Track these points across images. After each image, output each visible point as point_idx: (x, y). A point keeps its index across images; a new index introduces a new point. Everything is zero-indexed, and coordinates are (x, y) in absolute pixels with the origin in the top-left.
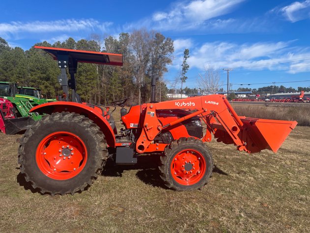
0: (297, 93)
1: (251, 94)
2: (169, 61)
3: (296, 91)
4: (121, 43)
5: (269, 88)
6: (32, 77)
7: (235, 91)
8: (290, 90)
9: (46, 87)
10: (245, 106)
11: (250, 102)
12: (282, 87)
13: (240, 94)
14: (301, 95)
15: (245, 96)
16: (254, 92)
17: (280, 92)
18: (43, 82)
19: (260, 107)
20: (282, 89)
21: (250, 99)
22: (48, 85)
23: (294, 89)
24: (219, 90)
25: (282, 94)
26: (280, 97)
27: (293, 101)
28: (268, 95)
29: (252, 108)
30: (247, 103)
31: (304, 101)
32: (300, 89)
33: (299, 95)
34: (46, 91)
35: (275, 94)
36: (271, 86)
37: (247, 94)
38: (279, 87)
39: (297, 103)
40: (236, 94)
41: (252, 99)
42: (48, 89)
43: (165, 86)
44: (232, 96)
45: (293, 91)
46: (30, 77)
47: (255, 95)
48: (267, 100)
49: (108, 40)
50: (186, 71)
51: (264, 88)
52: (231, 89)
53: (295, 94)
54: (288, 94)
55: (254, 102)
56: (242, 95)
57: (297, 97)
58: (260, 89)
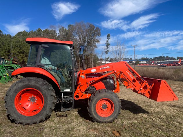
0: (177, 60)
1: (149, 61)
2: (98, 41)
3: (176, 59)
4: (69, 31)
5: (159, 57)
6: (13, 52)
7: (139, 59)
8: (172, 59)
9: (22, 58)
10: (145, 68)
11: (148, 66)
12: (167, 57)
13: (142, 61)
14: (179, 61)
15: (145, 62)
16: (151, 60)
17: (166, 60)
18: (20, 54)
19: (155, 69)
20: (167, 58)
21: (148, 64)
22: (23, 56)
23: (175, 58)
24: (130, 59)
25: (168, 61)
26: (167, 63)
27: (175, 65)
28: (159, 61)
29: (149, 70)
30: (147, 66)
31: (181, 65)
32: (178, 58)
33: (178, 62)
34: (21, 60)
35: (164, 61)
36: (161, 56)
37: (146, 61)
38: (166, 57)
39: (177, 66)
40: (140, 61)
41: (150, 64)
42: (23, 59)
43: (97, 56)
44: (137, 63)
45: (174, 59)
46: (12, 51)
47: (151, 62)
48: (159, 64)
49: (61, 29)
50: (108, 47)
51: (157, 57)
52: (136, 58)
53: (175, 61)
54: (171, 61)
55: (151, 66)
56: (143, 62)
57: (177, 63)
58: (154, 58)
